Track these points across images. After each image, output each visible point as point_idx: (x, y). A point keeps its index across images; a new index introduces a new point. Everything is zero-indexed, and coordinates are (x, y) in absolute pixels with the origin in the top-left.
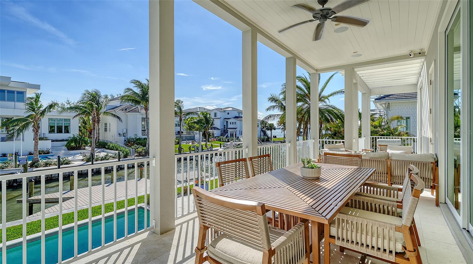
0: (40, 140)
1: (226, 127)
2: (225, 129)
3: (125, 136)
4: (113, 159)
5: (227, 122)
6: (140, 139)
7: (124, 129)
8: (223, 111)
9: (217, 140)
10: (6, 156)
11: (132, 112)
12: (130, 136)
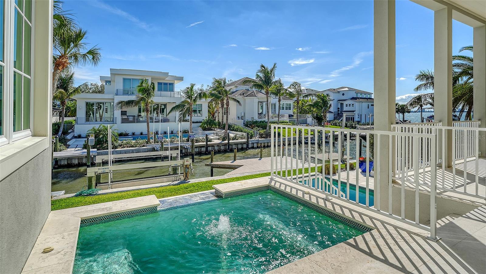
0: (193, 123)
1: (340, 110)
2: (339, 112)
3: (243, 119)
4: (241, 139)
5: (342, 104)
6: (256, 122)
7: (242, 113)
8: (336, 91)
9: (331, 125)
10: (166, 133)
11: (250, 97)
12: (247, 119)
